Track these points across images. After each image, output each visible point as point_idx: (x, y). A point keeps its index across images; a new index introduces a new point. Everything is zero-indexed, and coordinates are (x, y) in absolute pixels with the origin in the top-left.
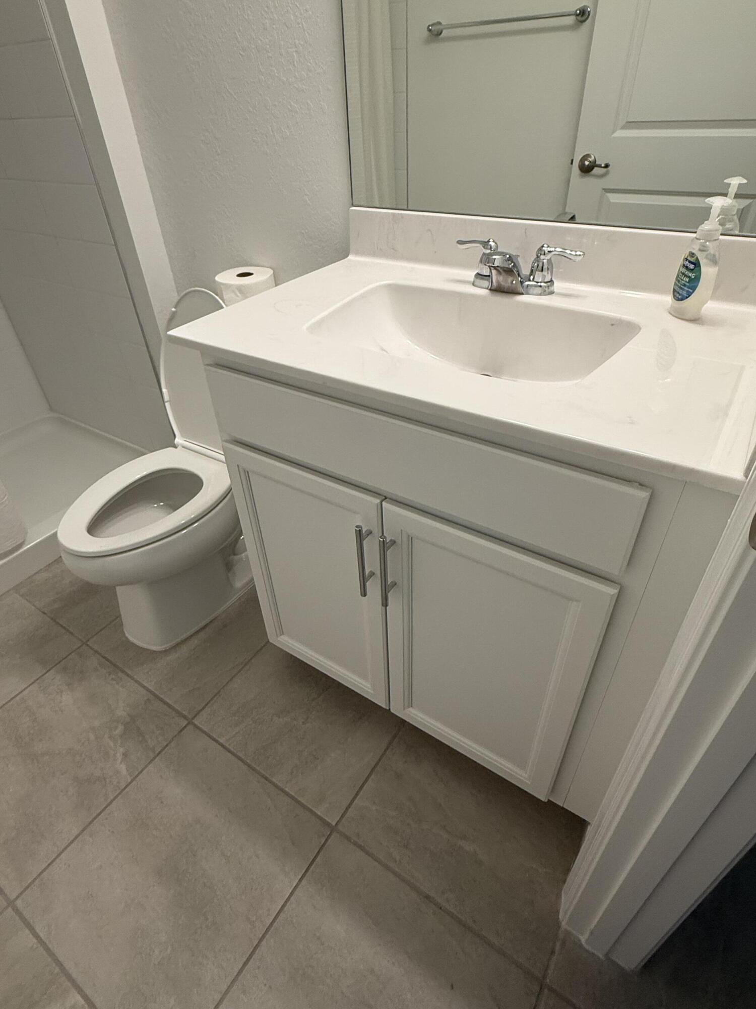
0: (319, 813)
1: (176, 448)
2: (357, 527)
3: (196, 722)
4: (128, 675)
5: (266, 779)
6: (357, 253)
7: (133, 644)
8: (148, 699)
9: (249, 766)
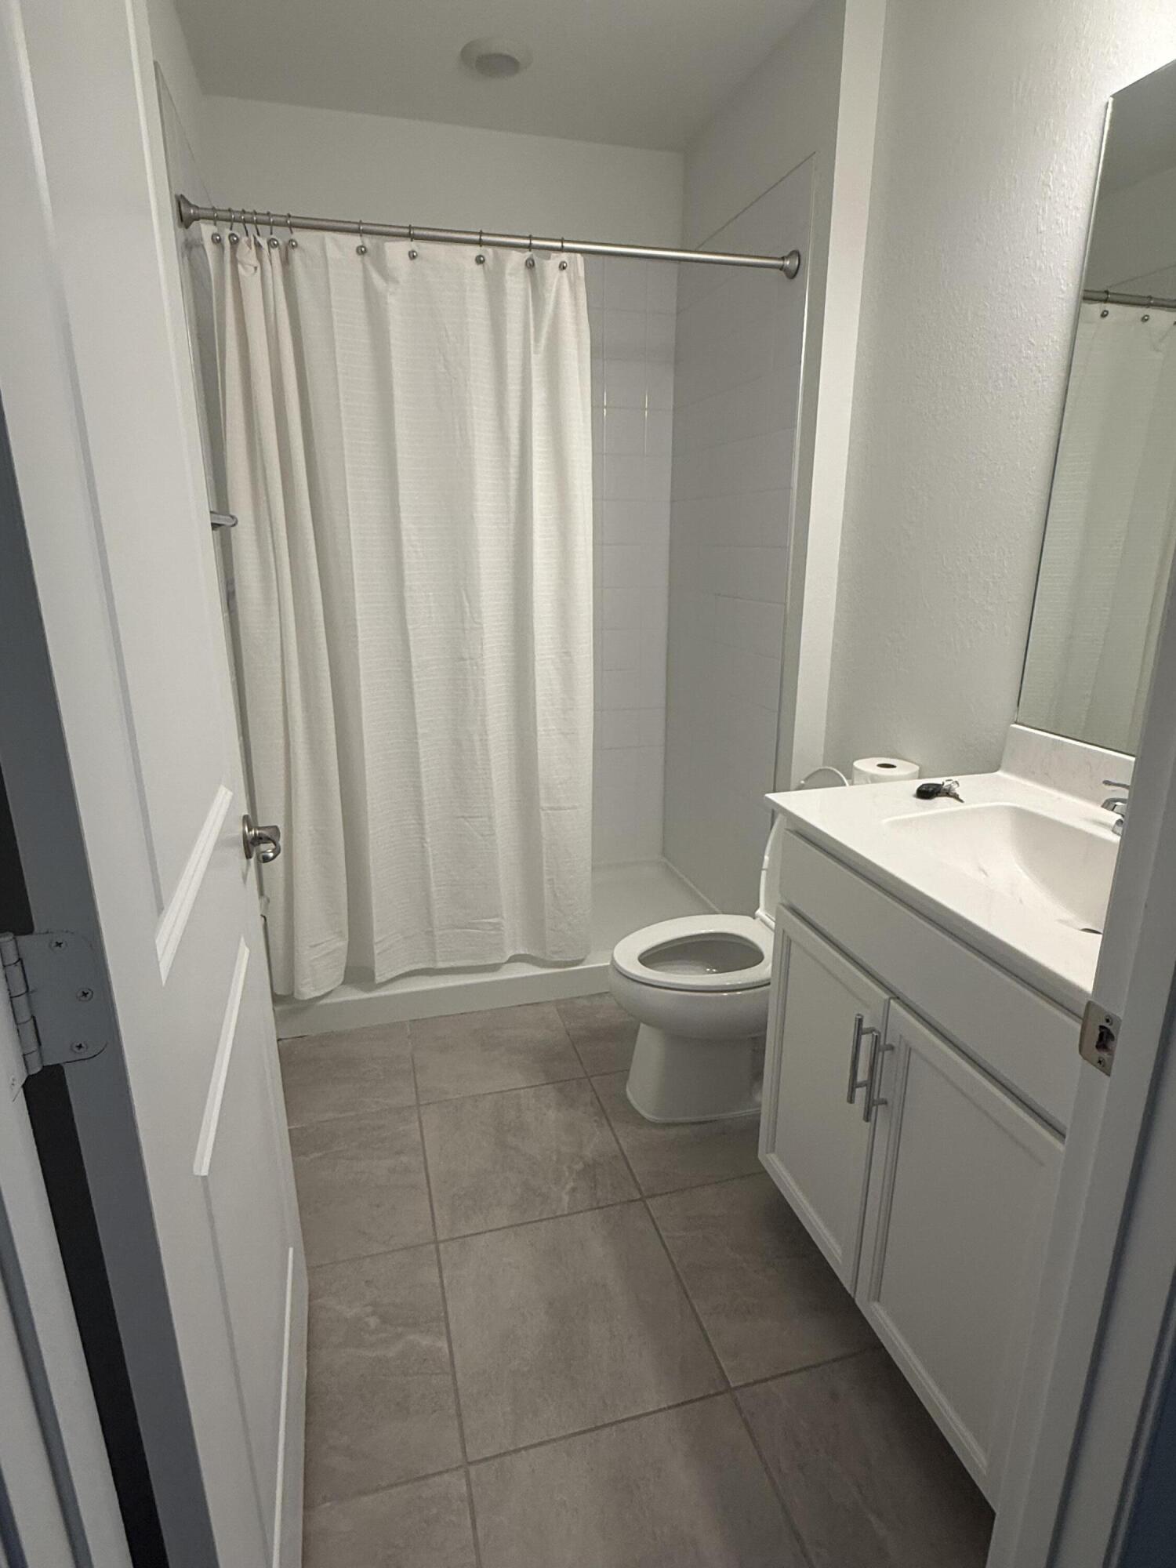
0: (723, 1365)
1: (754, 918)
2: (859, 1015)
3: (648, 1203)
4: (610, 1125)
5: (687, 1296)
6: (1008, 770)
7: (628, 1101)
8: (616, 1156)
9: (677, 1275)
